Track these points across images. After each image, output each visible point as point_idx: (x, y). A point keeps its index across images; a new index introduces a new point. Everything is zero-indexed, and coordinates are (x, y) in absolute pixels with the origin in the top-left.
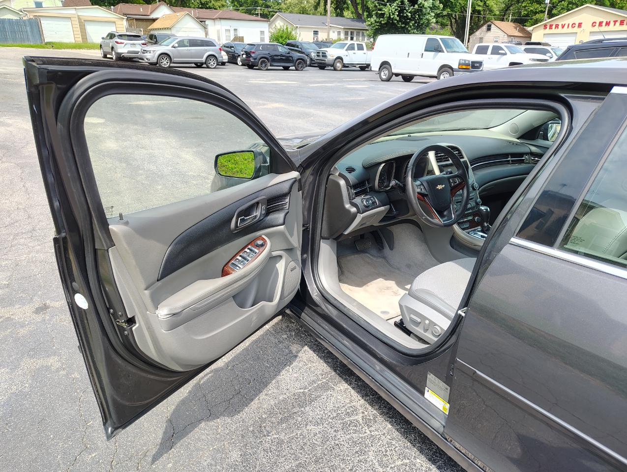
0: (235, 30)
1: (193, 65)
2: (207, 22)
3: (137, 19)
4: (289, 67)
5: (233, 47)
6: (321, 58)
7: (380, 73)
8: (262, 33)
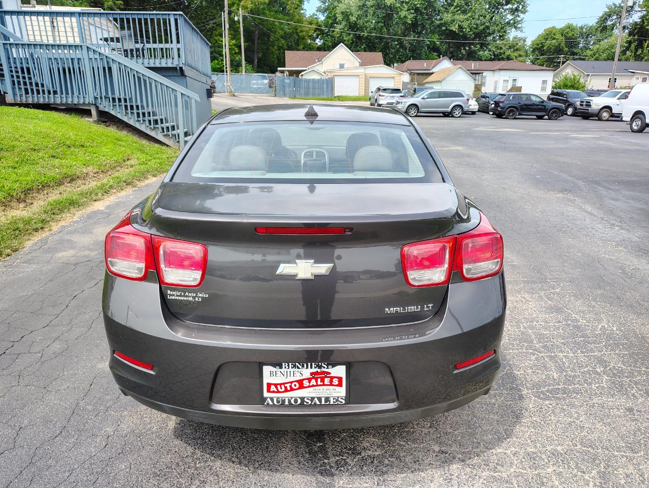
0: (515, 80)
1: (442, 115)
2: (485, 74)
3: (418, 74)
4: (544, 116)
6: (584, 107)
8: (544, 82)
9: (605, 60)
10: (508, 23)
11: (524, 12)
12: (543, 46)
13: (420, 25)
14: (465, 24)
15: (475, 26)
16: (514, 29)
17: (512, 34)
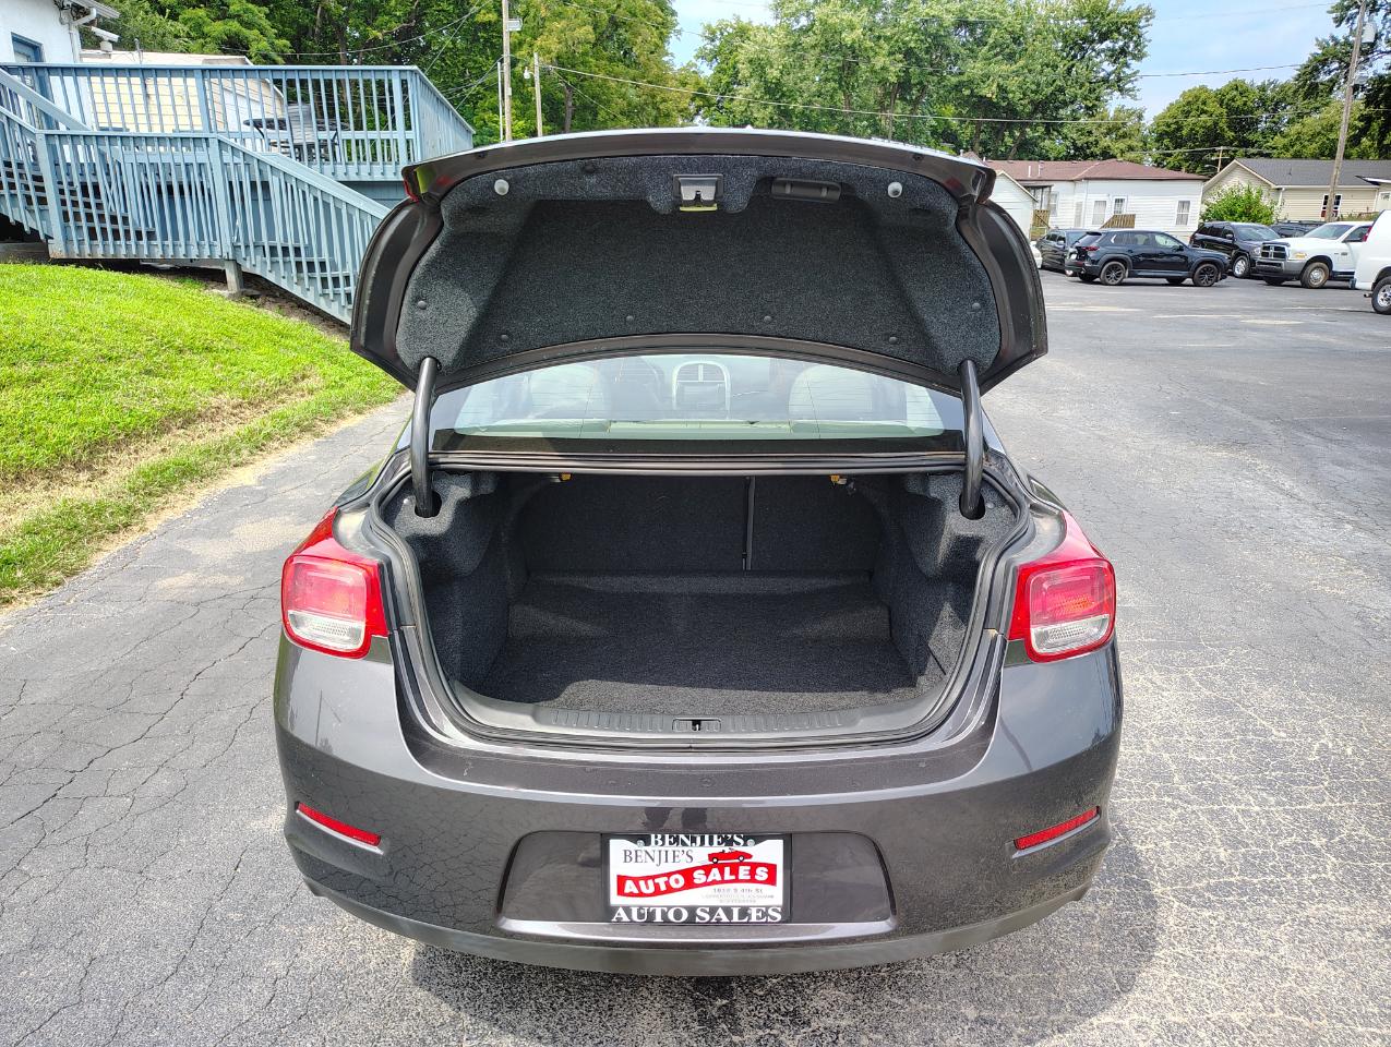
0: (1119, 201)
2: (1056, 187)
4: (1183, 279)
5: (1063, 239)
6: (1271, 259)
7: (1374, 297)
8: (1184, 204)
9: (1315, 157)
10: (1105, 80)
11: (1138, 57)
12: (1180, 128)
13: (915, 85)
14: (1012, 84)
15: (1034, 87)
16: (1117, 93)
17: (1114, 103)
